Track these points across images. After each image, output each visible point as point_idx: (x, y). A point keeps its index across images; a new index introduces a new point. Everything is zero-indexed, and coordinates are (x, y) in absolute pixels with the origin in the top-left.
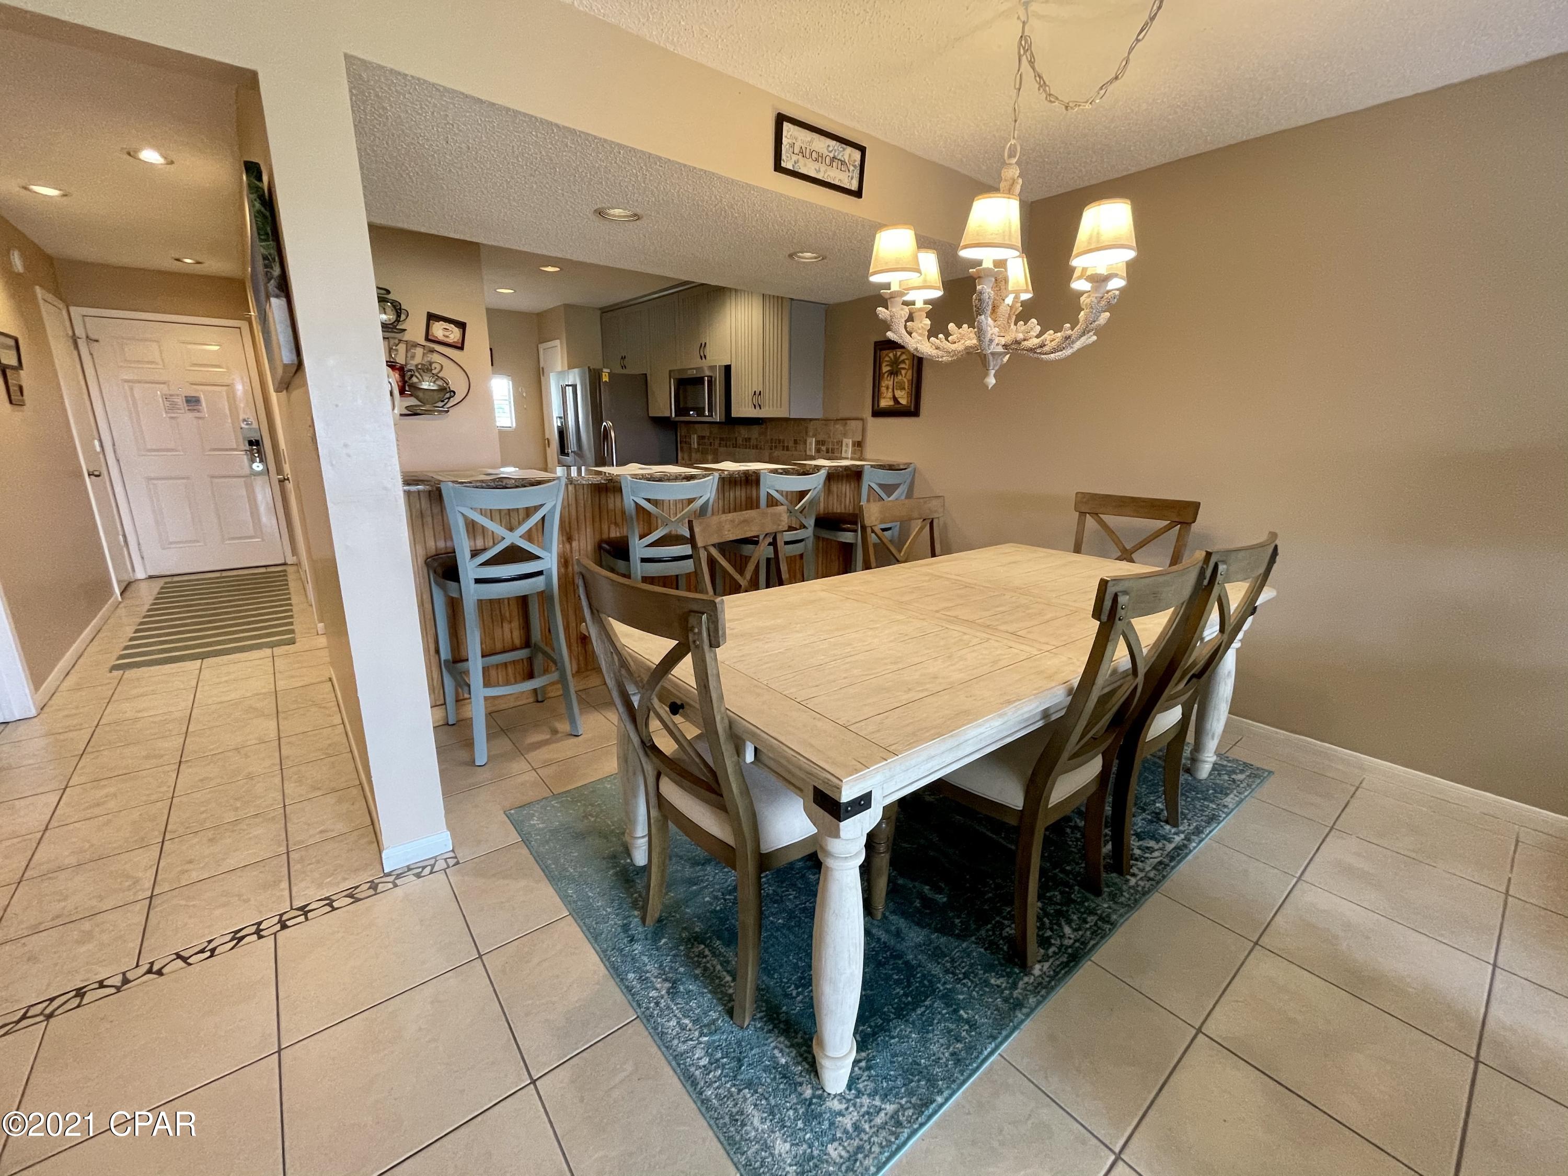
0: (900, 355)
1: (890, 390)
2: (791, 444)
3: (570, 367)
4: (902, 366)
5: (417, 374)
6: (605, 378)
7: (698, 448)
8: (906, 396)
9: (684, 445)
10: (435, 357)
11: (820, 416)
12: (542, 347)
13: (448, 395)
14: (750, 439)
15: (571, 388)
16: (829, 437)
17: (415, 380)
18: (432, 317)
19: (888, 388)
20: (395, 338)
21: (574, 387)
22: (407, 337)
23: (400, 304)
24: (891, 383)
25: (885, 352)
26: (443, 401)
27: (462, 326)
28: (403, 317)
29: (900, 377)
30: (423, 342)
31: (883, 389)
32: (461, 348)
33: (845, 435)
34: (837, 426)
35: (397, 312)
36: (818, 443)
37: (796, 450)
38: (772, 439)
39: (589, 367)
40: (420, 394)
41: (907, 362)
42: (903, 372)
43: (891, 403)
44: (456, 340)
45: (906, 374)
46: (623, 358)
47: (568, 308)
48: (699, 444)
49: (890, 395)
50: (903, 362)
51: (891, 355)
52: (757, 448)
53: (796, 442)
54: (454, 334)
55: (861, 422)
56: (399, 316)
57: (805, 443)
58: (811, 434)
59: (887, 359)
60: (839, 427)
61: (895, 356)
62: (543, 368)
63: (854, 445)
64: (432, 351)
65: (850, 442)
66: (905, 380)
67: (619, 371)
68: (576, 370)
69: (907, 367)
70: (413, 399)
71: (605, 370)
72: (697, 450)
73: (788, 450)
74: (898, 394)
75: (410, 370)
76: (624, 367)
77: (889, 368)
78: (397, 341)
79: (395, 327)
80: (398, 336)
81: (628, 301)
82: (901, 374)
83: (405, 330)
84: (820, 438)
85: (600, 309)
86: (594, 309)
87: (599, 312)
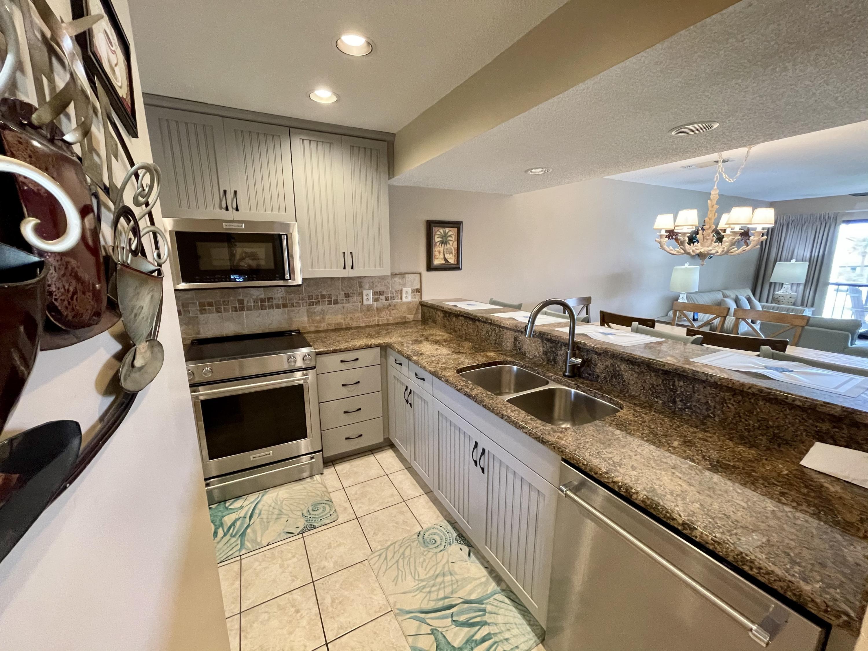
0: (448, 232)
1: (442, 254)
2: (341, 296)
4: (449, 238)
8: (453, 258)
16: (389, 288)
19: (439, 252)
24: (442, 249)
25: (436, 229)
29: (448, 246)
31: (436, 253)
33: (405, 285)
34: (396, 279)
36: (375, 293)
37: (348, 302)
41: (453, 236)
42: (451, 243)
43: (443, 262)
45: (453, 244)
49: (442, 257)
50: (450, 236)
51: (441, 231)
52: (285, 306)
53: (347, 295)
55: (418, 275)
57: (360, 294)
58: (367, 287)
59: (438, 233)
61: (445, 232)
63: (413, 291)
65: (410, 290)
66: (453, 248)
69: (453, 240)
73: (336, 302)
74: (447, 256)
77: (440, 239)
82: (449, 243)
84: (378, 289)
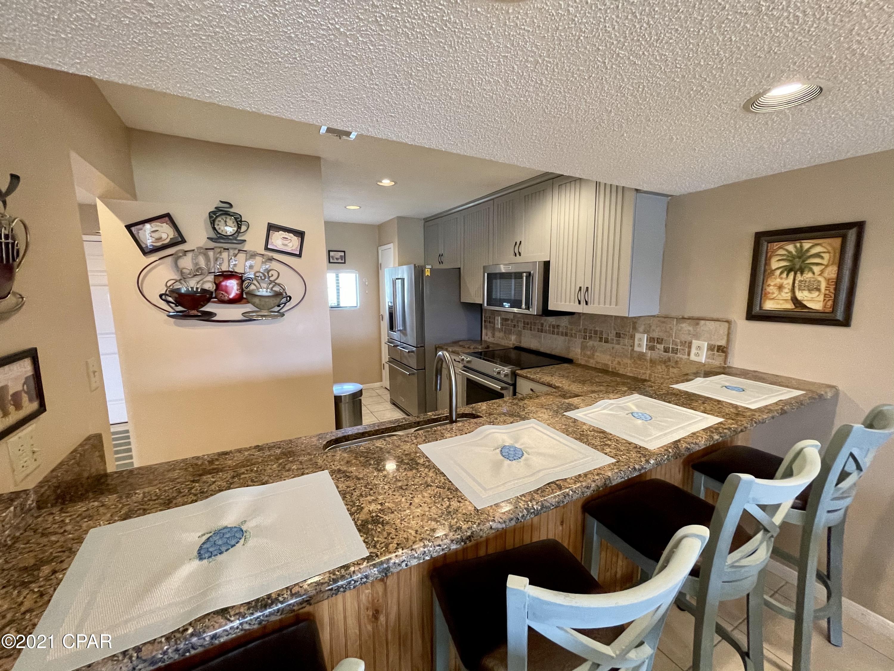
0: (812, 248)
1: (786, 290)
2: (612, 336)
3: (400, 264)
4: (814, 261)
5: (255, 282)
6: (428, 273)
7: (502, 329)
8: (821, 297)
9: (488, 324)
10: (274, 265)
11: (656, 312)
12: (381, 249)
13: (284, 300)
14: (558, 326)
15: (400, 280)
16: (670, 335)
17: (252, 287)
18: (272, 228)
19: (780, 287)
20: (235, 249)
21: (403, 280)
22: (247, 247)
23: (241, 216)
24: (790, 281)
25: (776, 245)
26: (279, 306)
27: (300, 234)
28: (243, 228)
29: (809, 275)
30: (263, 252)
31: (772, 289)
32: (299, 256)
33: (697, 336)
34: (683, 325)
35: (238, 224)
36: (651, 340)
37: (619, 344)
38: (585, 329)
39: (415, 265)
40: (257, 300)
41: (826, 256)
42: (817, 268)
43: (789, 306)
44: (294, 248)
45: (822, 271)
46: (441, 256)
47: (401, 220)
48: (502, 325)
49: (785, 296)
50: (817, 256)
51: (791, 247)
52: (566, 335)
53: (618, 335)
54: (293, 244)
55: (726, 324)
56: (239, 227)
57: (632, 337)
58: (641, 329)
59: (783, 252)
60: (686, 326)
61: (800, 249)
62: (381, 264)
63: (711, 348)
64: (271, 259)
65: (705, 345)
66: (821, 279)
67: (438, 266)
68: (405, 267)
69: (824, 262)
70: (250, 305)
71: (427, 266)
72: (501, 330)
73: (607, 341)
74: (803, 295)
75: (249, 279)
76: (441, 262)
77: (784, 264)
78: (236, 252)
79: (235, 239)
80: (239, 246)
81: (444, 212)
82: (812, 270)
83: (245, 241)
84: (655, 335)
85: (424, 219)
86: (420, 219)
87: (423, 221)
